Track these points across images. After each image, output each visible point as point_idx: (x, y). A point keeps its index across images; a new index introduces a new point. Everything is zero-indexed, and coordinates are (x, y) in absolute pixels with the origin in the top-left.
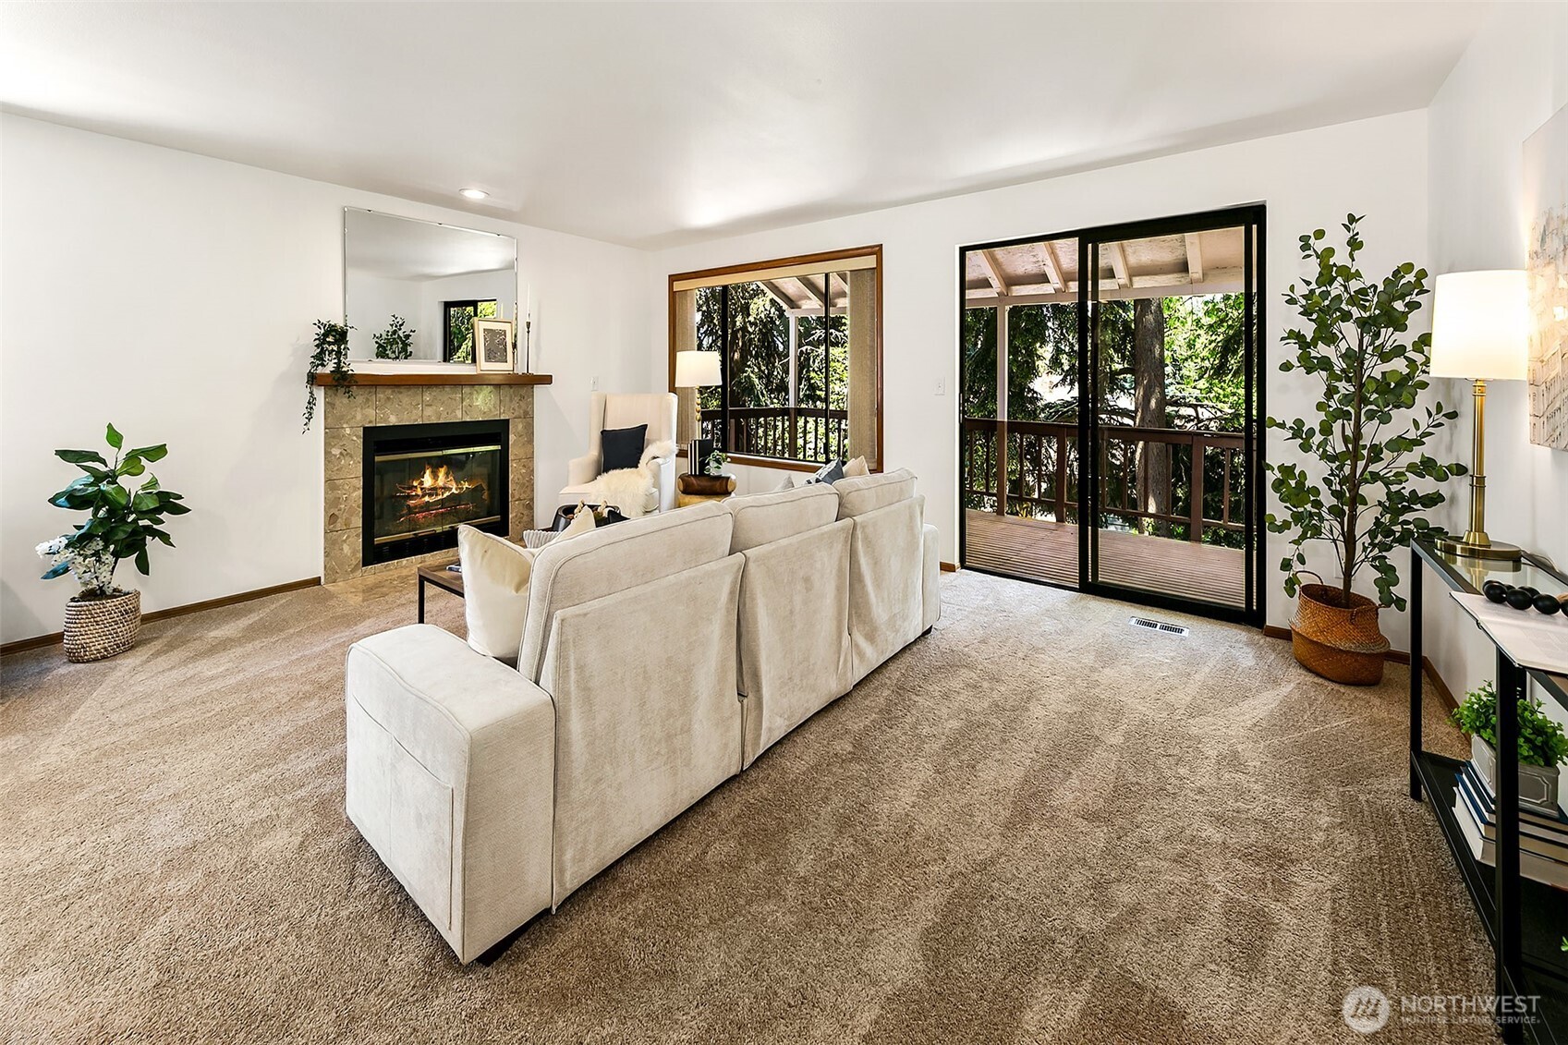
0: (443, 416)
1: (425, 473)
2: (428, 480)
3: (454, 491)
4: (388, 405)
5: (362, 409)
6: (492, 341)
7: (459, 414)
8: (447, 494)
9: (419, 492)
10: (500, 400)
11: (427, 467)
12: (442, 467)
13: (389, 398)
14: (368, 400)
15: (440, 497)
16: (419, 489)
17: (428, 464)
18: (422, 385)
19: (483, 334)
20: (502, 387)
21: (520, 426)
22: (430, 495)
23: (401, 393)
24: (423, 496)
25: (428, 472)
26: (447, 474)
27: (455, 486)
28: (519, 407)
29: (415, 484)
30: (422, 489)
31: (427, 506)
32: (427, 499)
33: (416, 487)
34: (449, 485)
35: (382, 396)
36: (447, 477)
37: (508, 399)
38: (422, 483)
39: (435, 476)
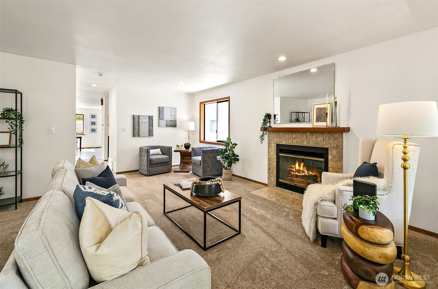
0: (300, 143)
1: (296, 163)
2: (297, 167)
3: (306, 173)
4: (282, 138)
5: (276, 138)
6: (320, 113)
7: (305, 143)
8: (303, 174)
9: (294, 170)
10: (324, 139)
11: (297, 161)
12: (302, 163)
13: (283, 135)
14: (277, 135)
15: (301, 174)
16: (294, 169)
17: (298, 160)
18: (292, 131)
19: (316, 110)
20: (324, 133)
21: (334, 152)
22: (298, 172)
23: (286, 134)
24: (296, 172)
25: (297, 164)
26: (304, 166)
27: (306, 172)
28: (334, 143)
29: (293, 166)
30: (295, 169)
31: (297, 176)
32: (297, 173)
33: (293, 168)
34: (304, 171)
35: (281, 134)
36: (304, 167)
37: (327, 138)
38: (295, 167)
39: (300, 166)
